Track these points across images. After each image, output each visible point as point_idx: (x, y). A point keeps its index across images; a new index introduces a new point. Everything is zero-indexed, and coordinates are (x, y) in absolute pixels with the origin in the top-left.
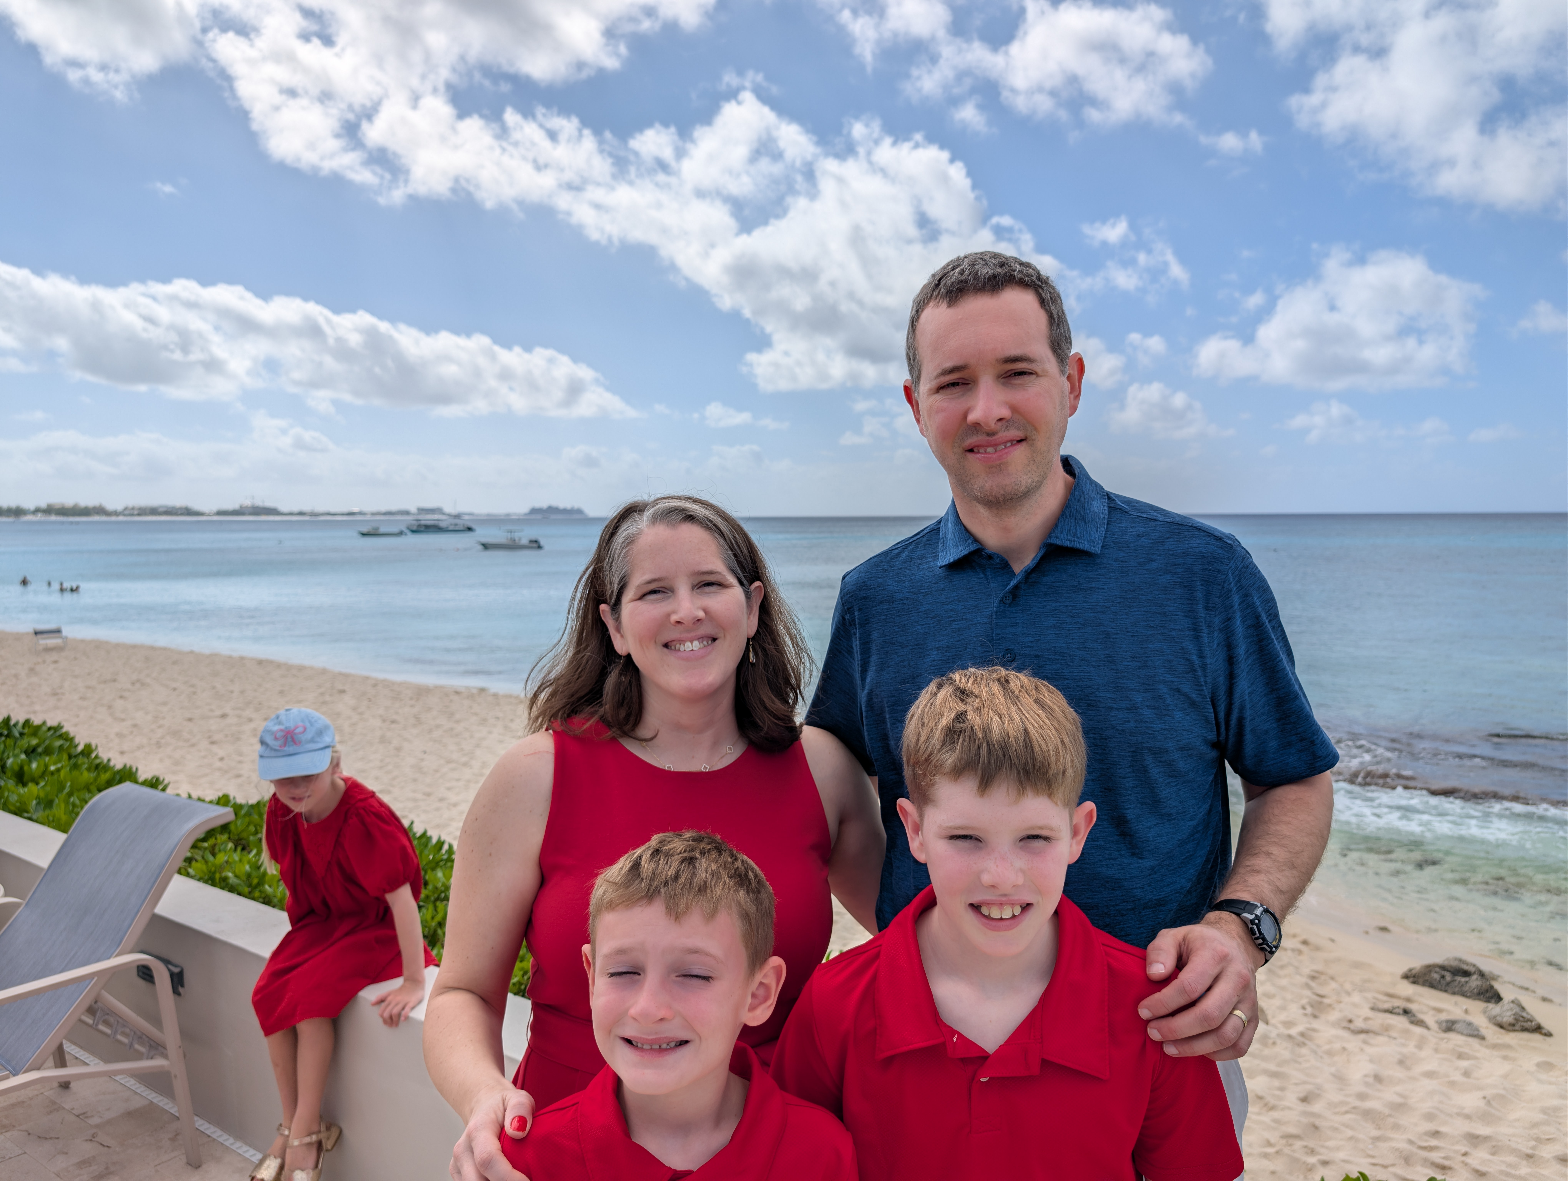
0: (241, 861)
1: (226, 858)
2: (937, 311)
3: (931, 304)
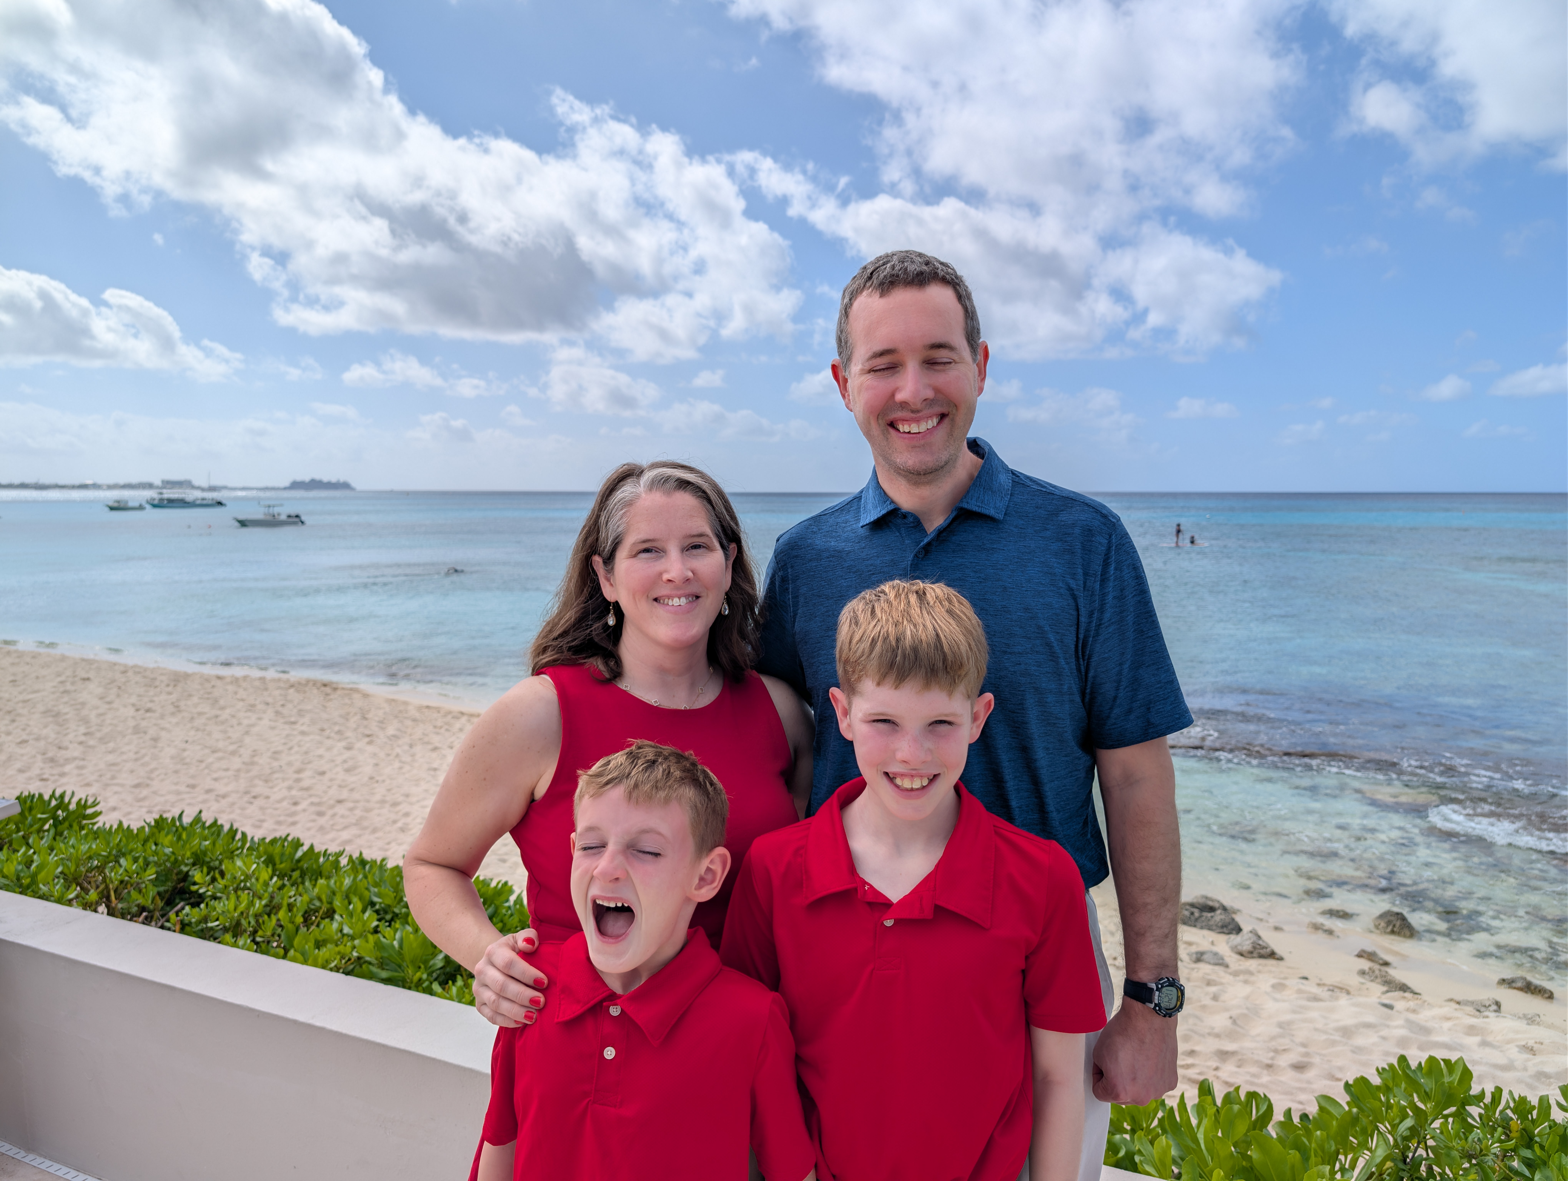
2: (870, 300)
3: (865, 293)
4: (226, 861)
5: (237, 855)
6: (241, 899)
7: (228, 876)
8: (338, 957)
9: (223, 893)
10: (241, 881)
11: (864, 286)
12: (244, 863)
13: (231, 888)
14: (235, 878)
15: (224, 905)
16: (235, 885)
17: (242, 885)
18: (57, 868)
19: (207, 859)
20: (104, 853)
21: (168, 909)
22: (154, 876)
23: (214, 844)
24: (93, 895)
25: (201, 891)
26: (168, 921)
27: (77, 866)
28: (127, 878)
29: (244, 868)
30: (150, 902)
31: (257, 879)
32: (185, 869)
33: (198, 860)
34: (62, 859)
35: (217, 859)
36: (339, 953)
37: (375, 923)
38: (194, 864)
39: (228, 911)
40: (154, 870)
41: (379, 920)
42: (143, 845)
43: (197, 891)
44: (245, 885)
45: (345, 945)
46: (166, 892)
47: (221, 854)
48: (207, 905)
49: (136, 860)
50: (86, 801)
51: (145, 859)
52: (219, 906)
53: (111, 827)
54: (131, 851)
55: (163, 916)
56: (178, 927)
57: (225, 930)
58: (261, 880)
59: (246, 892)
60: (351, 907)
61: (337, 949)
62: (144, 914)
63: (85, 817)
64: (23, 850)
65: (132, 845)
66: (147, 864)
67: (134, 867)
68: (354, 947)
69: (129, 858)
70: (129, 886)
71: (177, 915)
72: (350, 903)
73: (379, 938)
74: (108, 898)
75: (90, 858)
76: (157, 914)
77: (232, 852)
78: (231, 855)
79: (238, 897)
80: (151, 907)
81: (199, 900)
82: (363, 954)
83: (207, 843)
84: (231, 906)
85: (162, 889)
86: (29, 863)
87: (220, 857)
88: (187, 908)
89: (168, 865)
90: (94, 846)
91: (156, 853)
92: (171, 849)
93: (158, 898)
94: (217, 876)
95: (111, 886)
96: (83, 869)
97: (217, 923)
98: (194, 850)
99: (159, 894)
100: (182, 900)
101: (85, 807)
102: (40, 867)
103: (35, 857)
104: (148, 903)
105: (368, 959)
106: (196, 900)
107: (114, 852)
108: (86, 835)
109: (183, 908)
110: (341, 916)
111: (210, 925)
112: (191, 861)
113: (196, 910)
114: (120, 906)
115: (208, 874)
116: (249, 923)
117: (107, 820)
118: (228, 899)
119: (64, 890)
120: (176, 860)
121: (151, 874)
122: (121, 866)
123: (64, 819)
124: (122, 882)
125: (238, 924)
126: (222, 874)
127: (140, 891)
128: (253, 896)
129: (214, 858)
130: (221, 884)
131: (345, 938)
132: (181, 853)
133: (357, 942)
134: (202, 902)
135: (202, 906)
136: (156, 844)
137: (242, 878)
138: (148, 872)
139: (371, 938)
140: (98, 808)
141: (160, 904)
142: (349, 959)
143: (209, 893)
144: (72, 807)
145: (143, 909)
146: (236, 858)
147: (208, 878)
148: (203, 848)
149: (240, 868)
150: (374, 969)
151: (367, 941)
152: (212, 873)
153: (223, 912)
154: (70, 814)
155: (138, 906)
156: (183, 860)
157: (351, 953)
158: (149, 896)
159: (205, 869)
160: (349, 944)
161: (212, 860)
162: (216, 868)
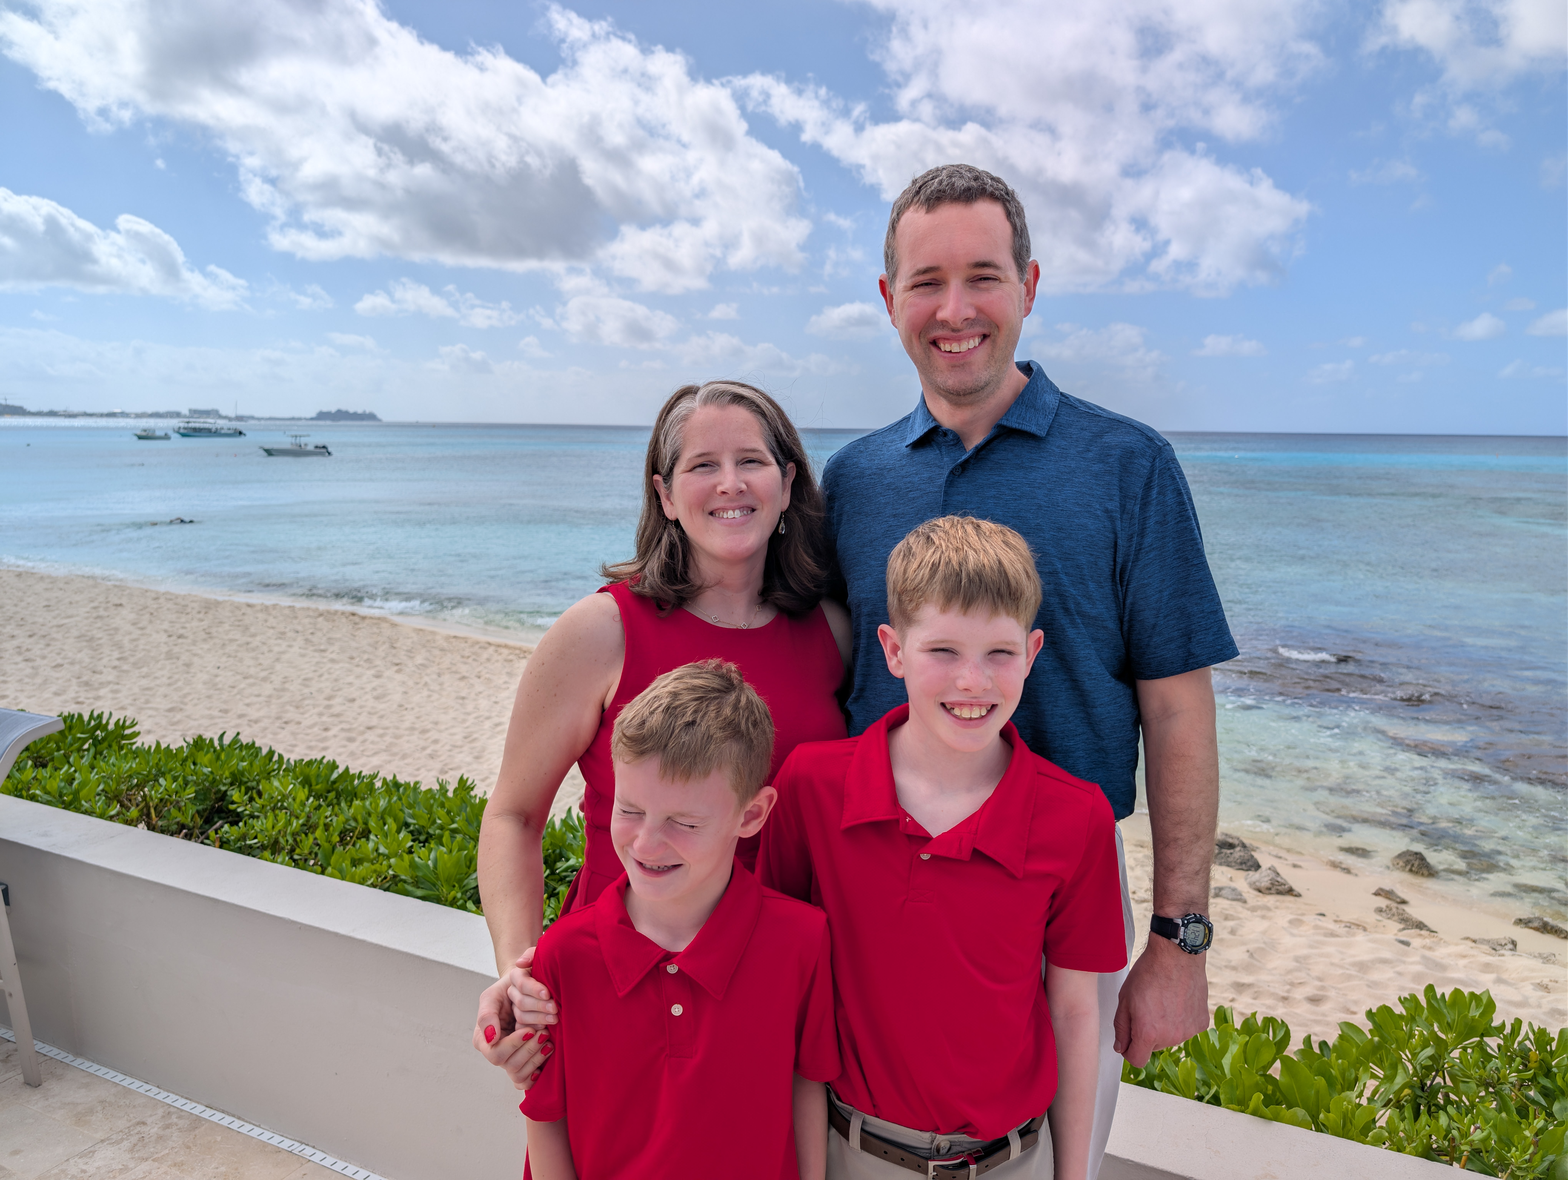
0: (50, 777)
1: (34, 775)
2: (916, 215)
3: (911, 209)
4: (263, 781)
5: (274, 776)
6: (279, 818)
7: (265, 796)
8: (375, 875)
9: (260, 812)
10: (279, 801)
11: (912, 201)
12: (281, 783)
13: (268, 808)
14: (272, 798)
15: (262, 823)
16: (272, 805)
17: (279, 804)
18: (99, 786)
19: (245, 779)
20: (145, 773)
21: (207, 827)
22: (193, 795)
23: (251, 764)
24: (134, 812)
25: (239, 810)
26: (208, 838)
27: (118, 784)
28: (167, 797)
29: (281, 788)
30: (189, 820)
31: (294, 799)
32: (223, 788)
33: (237, 780)
34: (103, 777)
35: (254, 780)
36: (375, 871)
37: (410, 844)
38: (232, 784)
39: (267, 830)
40: (193, 789)
41: (413, 841)
42: (181, 765)
43: (235, 810)
44: (282, 805)
45: (381, 864)
46: (204, 810)
47: (257, 775)
48: (245, 823)
49: (175, 779)
50: (124, 721)
51: (184, 778)
52: (258, 825)
53: (150, 747)
54: (171, 770)
55: (202, 834)
56: (218, 844)
57: (263, 848)
58: (298, 800)
59: (284, 811)
60: (386, 827)
61: (373, 867)
62: (184, 831)
63: (124, 737)
64: (66, 767)
65: (171, 765)
66: (186, 783)
67: (174, 786)
68: (390, 867)
69: (169, 777)
70: (168, 804)
71: (216, 833)
72: (385, 824)
73: (413, 858)
74: (148, 815)
75: (130, 776)
76: (197, 831)
77: (269, 773)
78: (268, 776)
79: (276, 816)
80: (191, 825)
81: (236, 819)
82: (399, 873)
83: (245, 764)
84: (270, 825)
85: (200, 808)
86: (71, 780)
87: (257, 778)
88: (226, 827)
89: (207, 784)
90: (134, 766)
91: (195, 773)
92: (210, 769)
93: (197, 815)
94: (255, 795)
95: (151, 804)
96: (123, 787)
97: (256, 841)
98: (232, 770)
99: (198, 812)
100: (220, 818)
101: (124, 727)
102: (83, 785)
103: (77, 775)
104: (188, 821)
105: (403, 877)
106: (235, 819)
107: (154, 771)
108: (126, 754)
109: (222, 827)
110: (376, 836)
111: (248, 842)
112: (229, 780)
113: (235, 828)
114: (160, 823)
115: (246, 794)
116: (287, 841)
117: (145, 741)
118: (266, 818)
119: (106, 807)
120: (214, 780)
121: (190, 793)
122: (161, 786)
123: (104, 739)
124: (161, 800)
125: (276, 842)
126: (260, 794)
127: (180, 809)
128: (290, 815)
129: (252, 779)
130: (258, 803)
131: (381, 857)
132: (220, 772)
133: (392, 860)
134: (241, 821)
135: (241, 824)
136: (195, 764)
137: (279, 798)
138: (188, 791)
139: (406, 857)
140: (136, 729)
141: (199, 821)
142: (385, 878)
143: (247, 812)
144: (111, 727)
145: (183, 826)
146: (272, 778)
147: (246, 797)
148: (240, 768)
149: (277, 788)
150: (409, 888)
151: (403, 860)
152: (249, 794)
153: (262, 830)
154: (109, 734)
155: (178, 823)
156: (221, 780)
157: (387, 871)
158: (189, 814)
159: (243, 789)
160: (385, 863)
161: (249, 780)
162: (253, 788)
